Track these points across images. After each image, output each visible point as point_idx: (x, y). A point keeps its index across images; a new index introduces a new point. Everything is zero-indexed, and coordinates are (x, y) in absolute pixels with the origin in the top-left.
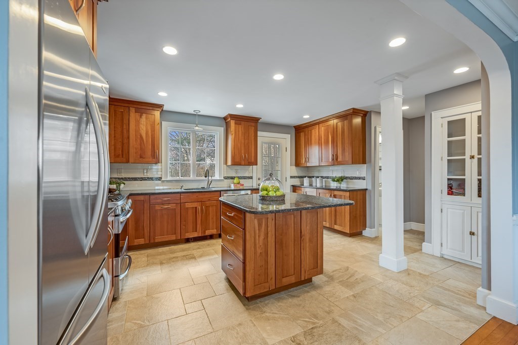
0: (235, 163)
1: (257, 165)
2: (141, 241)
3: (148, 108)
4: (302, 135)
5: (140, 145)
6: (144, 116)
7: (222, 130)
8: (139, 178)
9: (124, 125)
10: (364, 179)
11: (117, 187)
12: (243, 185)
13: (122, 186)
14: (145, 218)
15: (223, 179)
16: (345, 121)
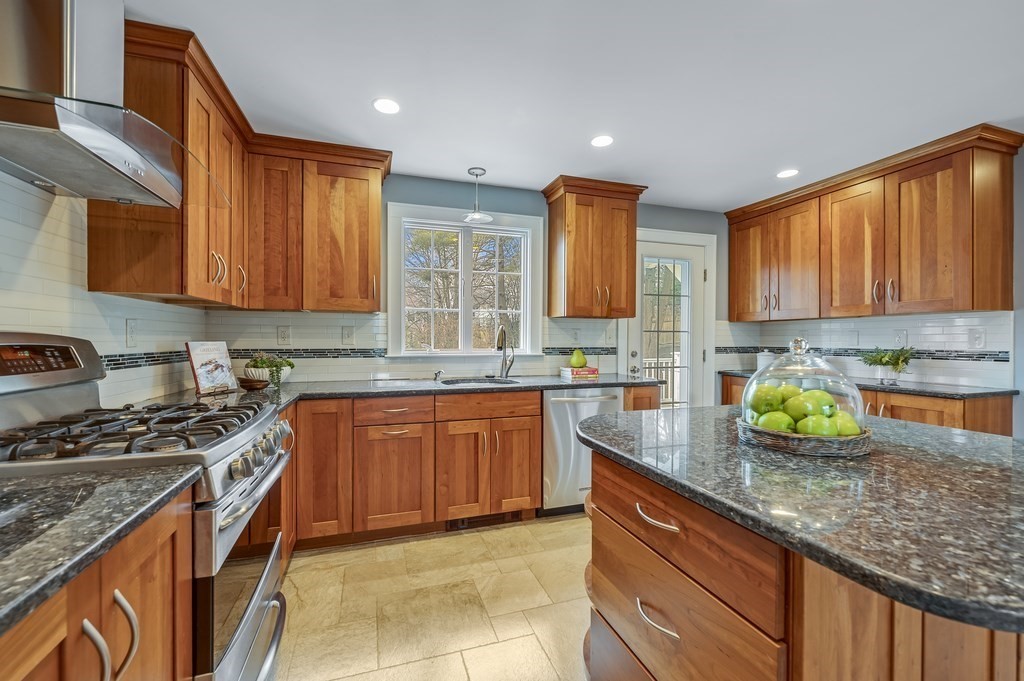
0: (577, 312)
1: (633, 315)
2: (330, 528)
3: (352, 161)
4: (755, 235)
5: (332, 262)
6: (341, 183)
7: (539, 223)
8: (330, 351)
9: (291, 209)
10: (1000, 358)
11: (272, 374)
12: (594, 371)
13: (286, 371)
14: (340, 461)
15: (541, 353)
16: (939, 174)
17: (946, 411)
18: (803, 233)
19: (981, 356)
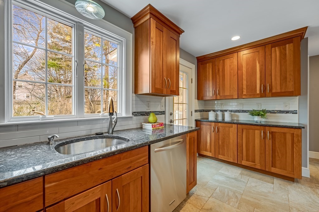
0: (156, 91)
1: (178, 95)
4: (209, 67)
10: (294, 112)
15: (131, 115)
16: (287, 45)
17: (295, 133)
18: (230, 66)
19: (287, 112)
